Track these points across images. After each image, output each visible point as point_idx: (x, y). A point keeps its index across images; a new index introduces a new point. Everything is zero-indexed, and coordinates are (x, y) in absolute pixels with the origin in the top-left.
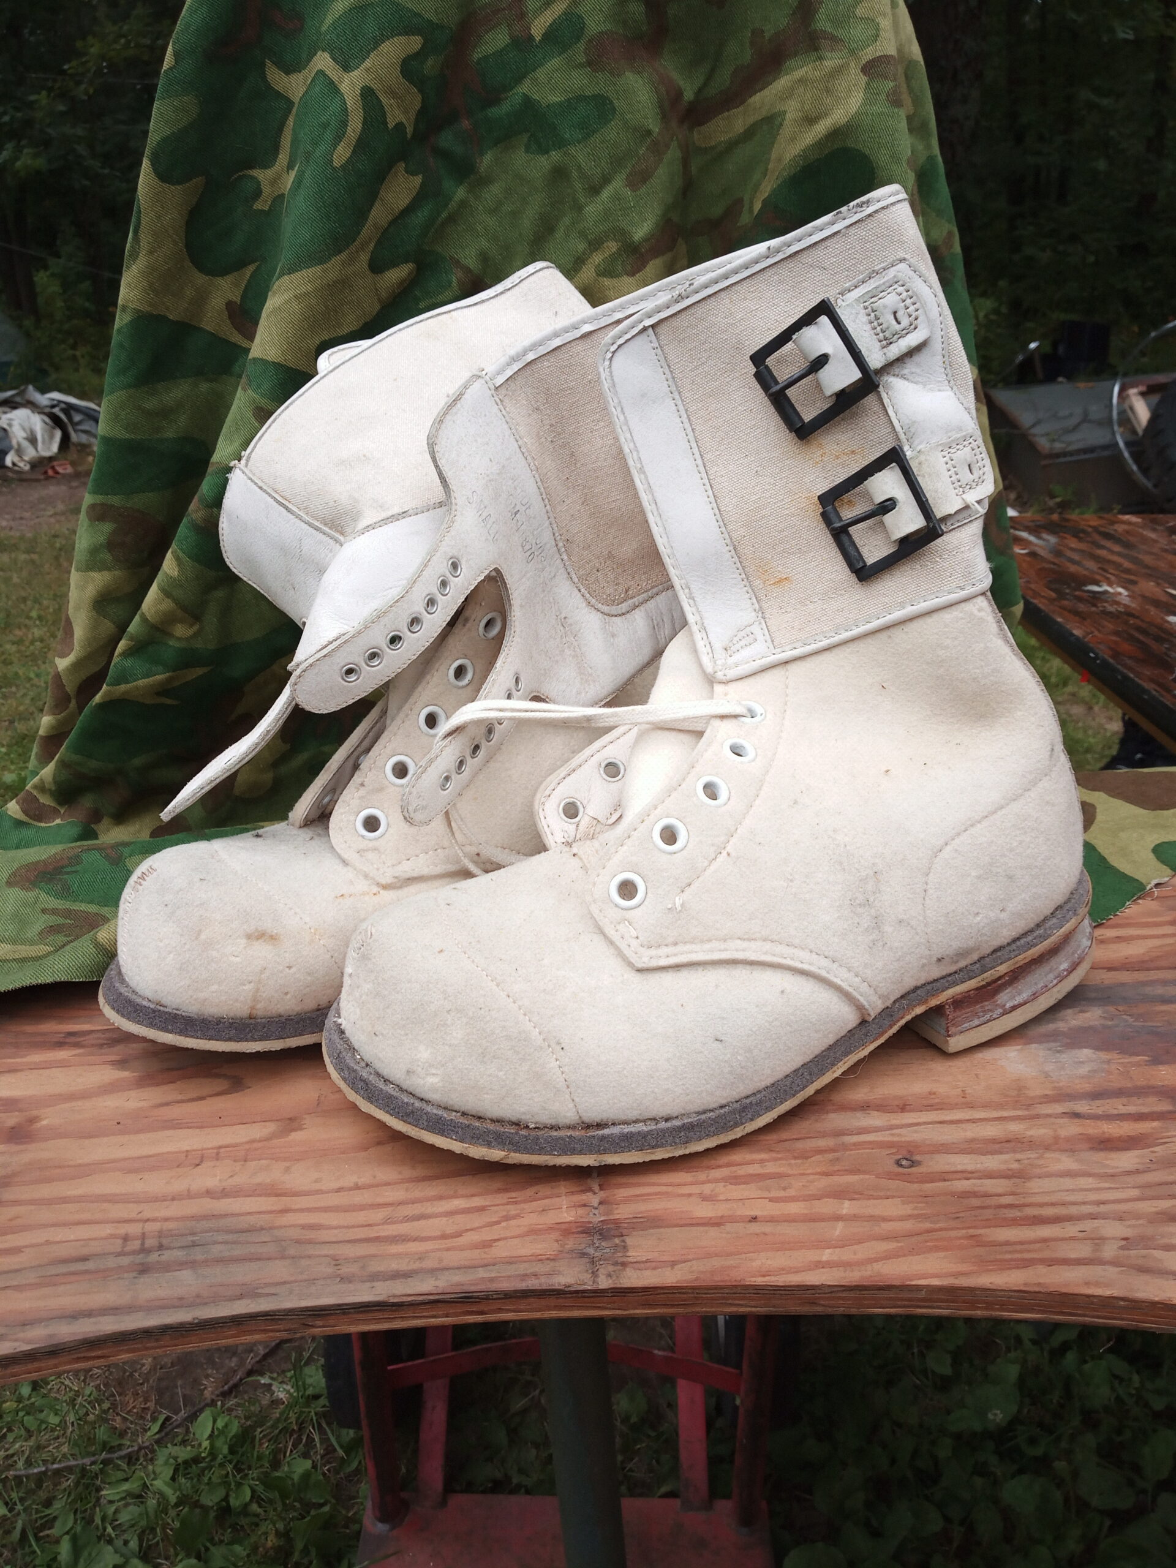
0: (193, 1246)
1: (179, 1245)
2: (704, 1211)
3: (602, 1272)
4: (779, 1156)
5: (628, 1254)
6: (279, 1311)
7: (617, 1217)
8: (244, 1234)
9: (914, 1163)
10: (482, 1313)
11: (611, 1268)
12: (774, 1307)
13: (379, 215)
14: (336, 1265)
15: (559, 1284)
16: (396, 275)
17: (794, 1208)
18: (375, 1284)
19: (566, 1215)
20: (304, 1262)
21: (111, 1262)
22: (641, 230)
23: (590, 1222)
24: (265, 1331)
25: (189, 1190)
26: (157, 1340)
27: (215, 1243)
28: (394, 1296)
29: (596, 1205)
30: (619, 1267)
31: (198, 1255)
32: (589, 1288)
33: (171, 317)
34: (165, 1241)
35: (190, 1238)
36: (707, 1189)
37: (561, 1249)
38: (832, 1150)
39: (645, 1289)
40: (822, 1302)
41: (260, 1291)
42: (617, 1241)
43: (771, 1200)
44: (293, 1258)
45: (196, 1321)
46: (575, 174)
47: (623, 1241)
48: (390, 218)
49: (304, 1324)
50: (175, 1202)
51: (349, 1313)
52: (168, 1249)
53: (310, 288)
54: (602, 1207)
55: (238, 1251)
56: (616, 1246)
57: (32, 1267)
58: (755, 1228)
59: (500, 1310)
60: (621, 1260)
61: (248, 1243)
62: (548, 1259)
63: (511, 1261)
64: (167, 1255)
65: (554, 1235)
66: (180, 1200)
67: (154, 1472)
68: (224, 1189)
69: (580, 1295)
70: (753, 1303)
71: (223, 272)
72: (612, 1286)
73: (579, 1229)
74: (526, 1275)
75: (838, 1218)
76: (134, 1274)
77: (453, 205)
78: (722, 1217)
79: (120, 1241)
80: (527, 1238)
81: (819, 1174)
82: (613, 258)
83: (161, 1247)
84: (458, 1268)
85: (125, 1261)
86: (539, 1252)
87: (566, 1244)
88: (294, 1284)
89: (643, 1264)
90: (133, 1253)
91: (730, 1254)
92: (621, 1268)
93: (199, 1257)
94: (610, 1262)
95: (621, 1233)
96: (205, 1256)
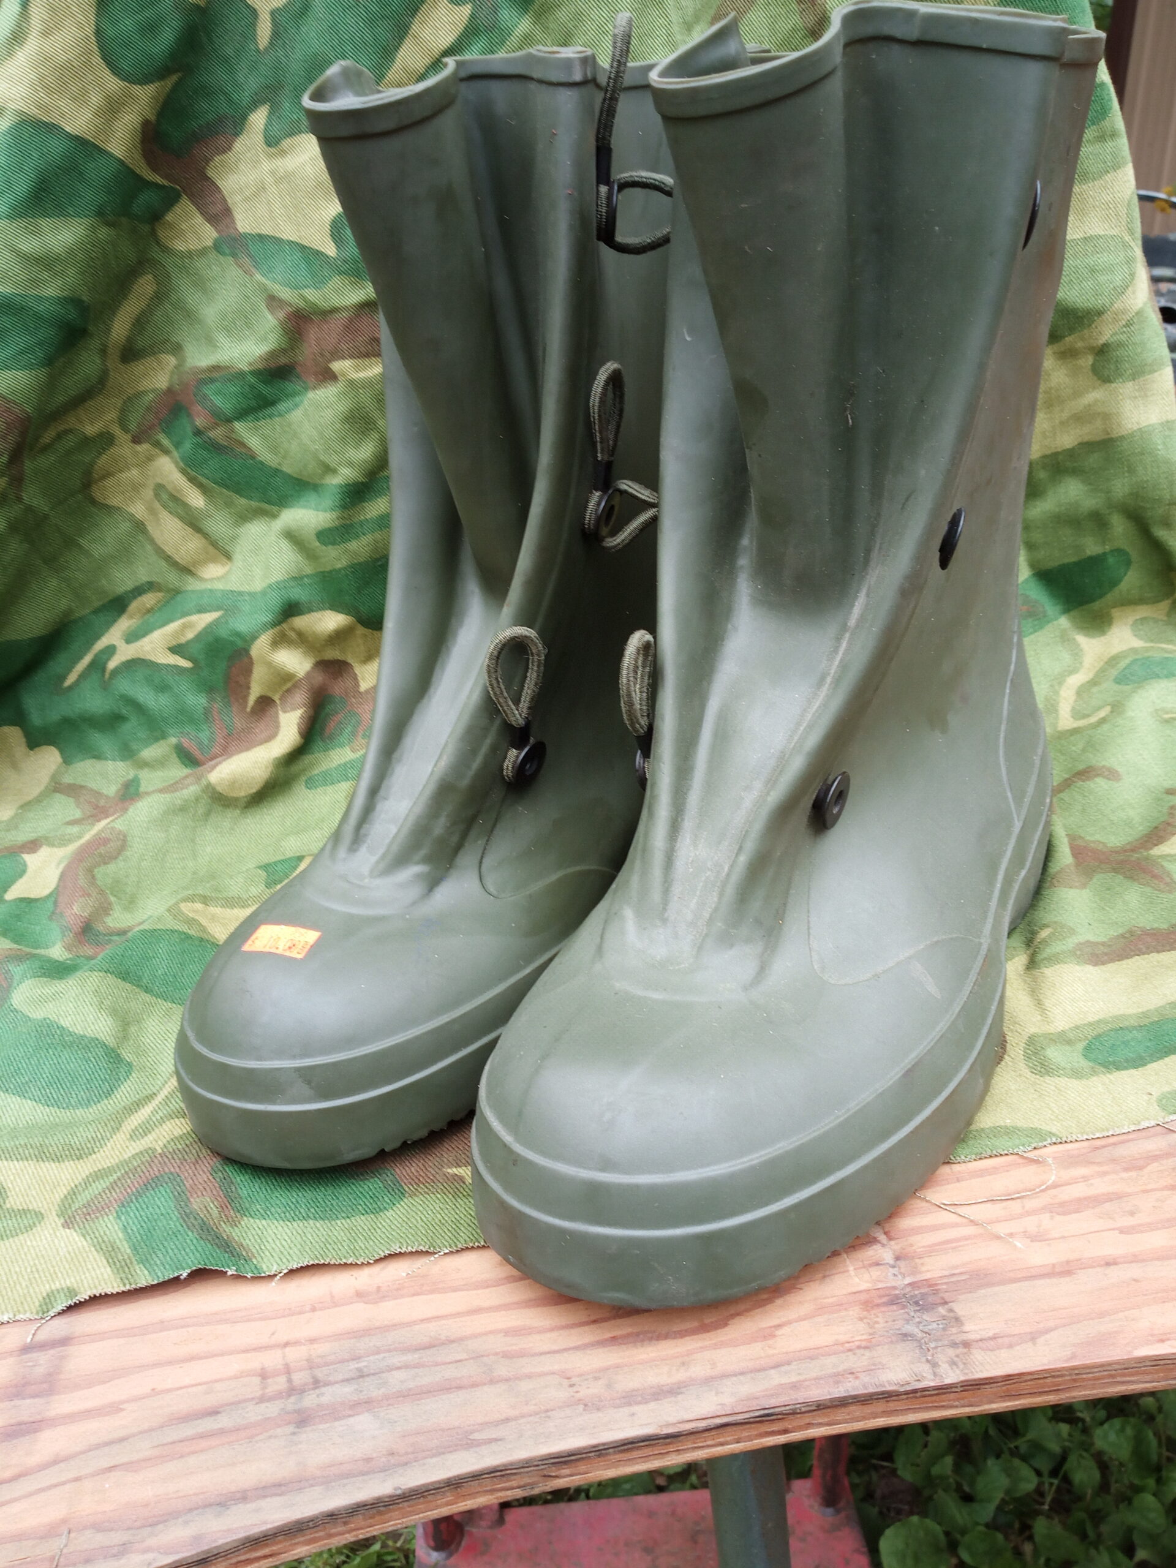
0: (362, 1376)
1: (341, 1377)
2: (1040, 1256)
3: (942, 1358)
4: (1105, 1168)
5: (966, 1328)
6: (511, 1464)
7: (928, 1276)
8: (428, 1352)
10: (785, 1431)
11: (951, 1352)
14: (571, 1386)
15: (890, 1384)
17: (1157, 1240)
18: (636, 1409)
19: (857, 1280)
20: (525, 1386)
21: (254, 1413)
23: (894, 1288)
25: (332, 1297)
26: (345, 1523)
27: (391, 1369)
28: (668, 1425)
29: (892, 1262)
30: (961, 1350)
31: (371, 1389)
32: (932, 1384)
34: (320, 1374)
35: (353, 1365)
36: (1031, 1224)
37: (871, 1331)
39: (1008, 1378)
41: (476, 1436)
42: (942, 1310)
43: (1122, 1231)
44: (507, 1380)
45: (399, 1492)
47: (951, 1310)
49: (545, 1476)
51: (607, 1454)
52: (327, 1384)
54: (902, 1263)
55: (427, 1379)
56: (944, 1318)
57: (141, 1432)
58: (1116, 1274)
59: (809, 1425)
60: (959, 1338)
61: (437, 1364)
62: (859, 1347)
63: (812, 1355)
64: (329, 1395)
65: (855, 1311)
66: (321, 1309)
68: (379, 1288)
69: (919, 1394)
70: (1148, 1378)
72: (962, 1378)
73: (885, 1300)
74: (837, 1375)
76: (291, 1429)
78: (1068, 1262)
79: (257, 1380)
81: (1166, 1189)
83: (317, 1383)
84: (742, 1373)
85: (272, 1409)
86: (843, 1338)
87: (877, 1323)
88: (522, 1421)
89: (993, 1341)
90: (278, 1396)
91: (1102, 1315)
92: (965, 1350)
93: (376, 1393)
94: (946, 1343)
95: (943, 1298)
96: (383, 1390)
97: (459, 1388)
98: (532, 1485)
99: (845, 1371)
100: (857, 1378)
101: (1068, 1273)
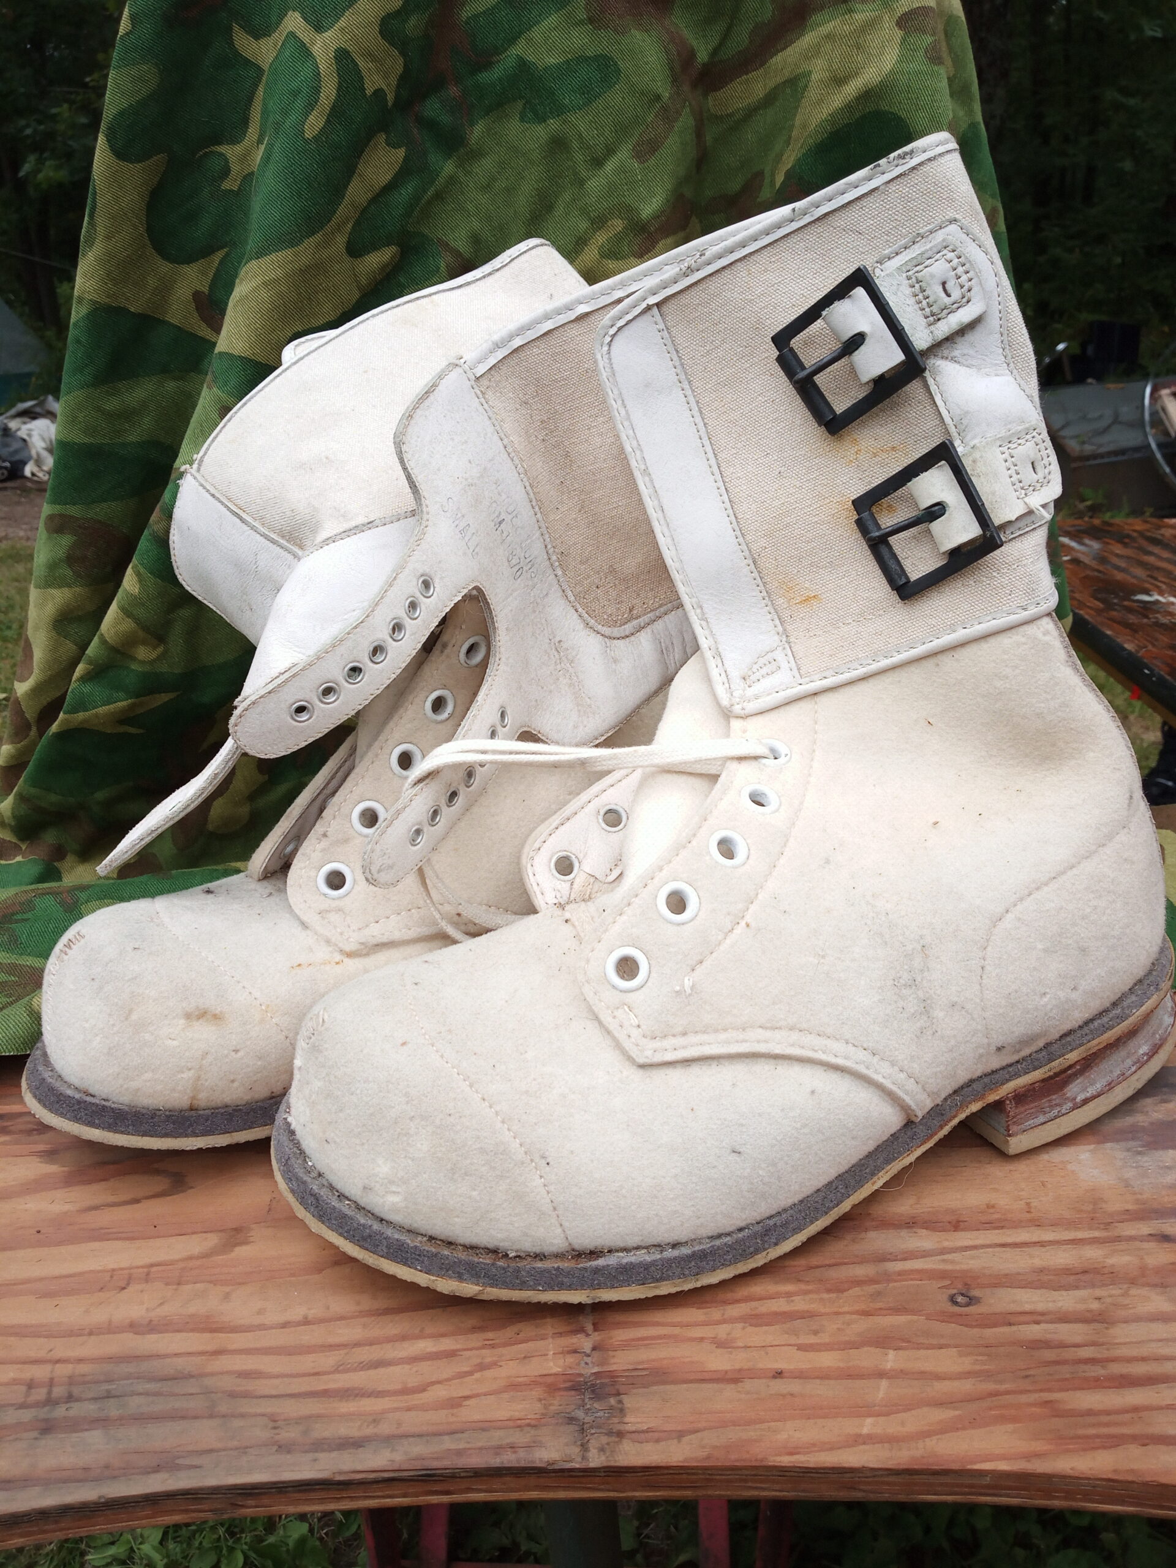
0: (108, 1397)
1: (91, 1395)
2: (719, 1361)
3: (594, 1445)
4: (810, 1287)
5: (626, 1420)
6: (201, 1489)
7: (614, 1368)
8: (169, 1383)
9: (972, 1301)
10: (448, 1493)
11: (604, 1439)
12: (803, 1491)
13: (357, 192)
14: (275, 1428)
15: (541, 1460)
16: (377, 259)
17: (828, 1360)
18: (321, 1456)
19: (551, 1364)
20: (237, 1423)
21: (10, 1417)
22: (651, 206)
23: (580, 1375)
24: (186, 1511)
25: (110, 1322)
26: (56, 1522)
27: (134, 1394)
28: (340, 1473)
29: (588, 1351)
30: (614, 1439)
31: (113, 1410)
32: (577, 1466)
33: (132, 310)
34: (76, 1391)
35: (106, 1387)
36: (722, 1331)
37: (544, 1411)
38: (872, 1281)
39: (645, 1469)
40: (862, 1487)
41: (180, 1461)
42: (612, 1401)
43: (801, 1348)
44: (224, 1416)
45: (103, 1500)
46: (575, 144)
47: (620, 1402)
48: (370, 195)
49: (232, 1504)
50: (93, 1337)
51: (286, 1492)
52: (78, 1400)
53: (280, 272)
54: (596, 1354)
55: (160, 1406)
56: (611, 1408)
58: (779, 1386)
59: (469, 1490)
60: (617, 1428)
61: (173, 1394)
62: (529, 1425)
63: (484, 1427)
64: (77, 1410)
65: (537, 1392)
66: (98, 1334)
67: (142, 1536)
68: (151, 1321)
69: (566, 1474)
70: (777, 1487)
71: (189, 260)
72: (605, 1464)
73: (568, 1384)
74: (500, 1447)
75: (881, 1374)
76: (35, 1434)
77: (441, 180)
78: (740, 1370)
79: (23, 1388)
80: (505, 1396)
81: (857, 1313)
82: (618, 238)
83: (70, 1398)
84: (420, 1436)
85: (27, 1415)
86: (517, 1415)
87: (550, 1405)
88: (223, 1453)
89: (644, 1435)
90: (37, 1405)
91: (750, 1423)
92: (617, 1439)
93: (114, 1413)
94: (604, 1431)
95: (618, 1390)
96: (121, 1411)
97: (183, 1418)
98: (222, 1511)
99: (508, 1444)
100: (515, 1452)
101: (735, 1381)
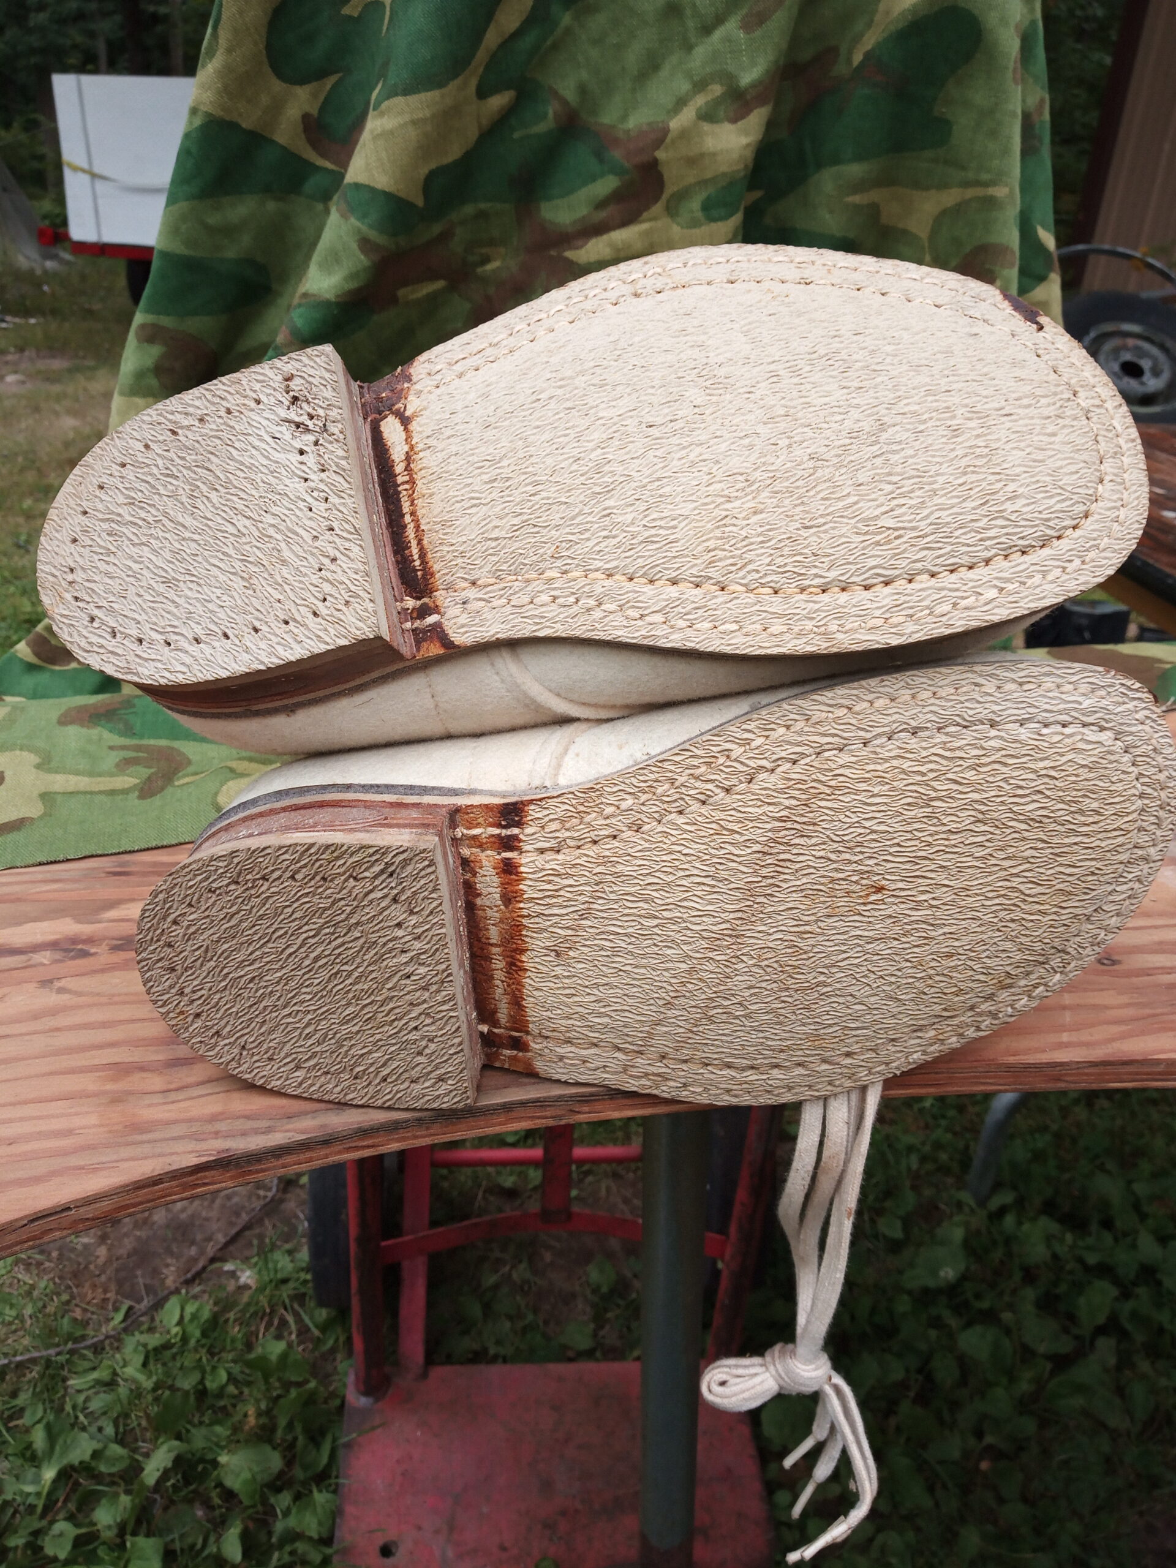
9: (1115, 962)
16: (498, 102)
22: (749, 75)
33: (244, 125)
46: (688, 12)
67: (124, 1360)
71: (302, 81)
82: (717, 103)
98: (560, 1117)
